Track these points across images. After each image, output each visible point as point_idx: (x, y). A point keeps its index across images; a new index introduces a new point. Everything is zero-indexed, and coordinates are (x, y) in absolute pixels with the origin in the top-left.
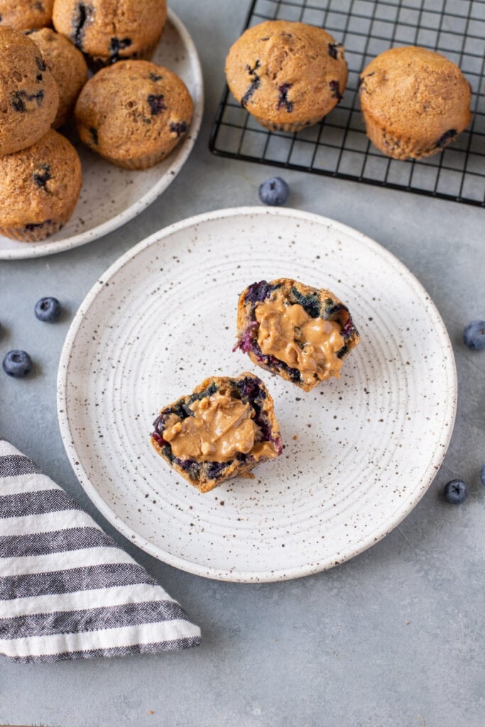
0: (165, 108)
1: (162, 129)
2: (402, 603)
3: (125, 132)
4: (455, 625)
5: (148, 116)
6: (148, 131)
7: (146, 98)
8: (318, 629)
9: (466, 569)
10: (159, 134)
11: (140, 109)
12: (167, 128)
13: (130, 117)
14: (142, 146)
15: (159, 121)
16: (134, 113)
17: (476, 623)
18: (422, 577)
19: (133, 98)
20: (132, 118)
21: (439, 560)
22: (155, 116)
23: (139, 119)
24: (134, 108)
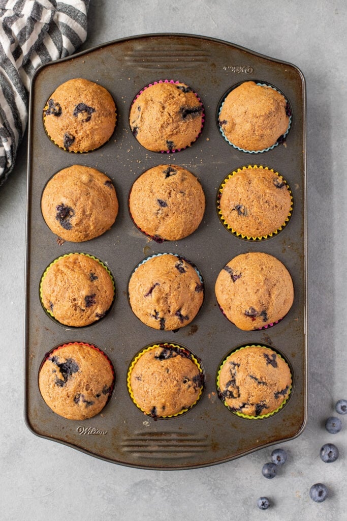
0: (95, 303)
1: (90, 315)
2: (200, 506)
3: (69, 314)
4: (226, 518)
5: (84, 308)
6: (82, 316)
7: (84, 297)
8: (156, 517)
9: (234, 489)
10: (89, 317)
11: (79, 304)
12: (94, 315)
13: (72, 307)
14: (77, 322)
15: (90, 311)
16: (75, 305)
17: (237, 517)
18: (211, 493)
19: (76, 296)
20: (74, 308)
21: (221, 484)
22: (88, 308)
23: (78, 309)
24: (76, 302)
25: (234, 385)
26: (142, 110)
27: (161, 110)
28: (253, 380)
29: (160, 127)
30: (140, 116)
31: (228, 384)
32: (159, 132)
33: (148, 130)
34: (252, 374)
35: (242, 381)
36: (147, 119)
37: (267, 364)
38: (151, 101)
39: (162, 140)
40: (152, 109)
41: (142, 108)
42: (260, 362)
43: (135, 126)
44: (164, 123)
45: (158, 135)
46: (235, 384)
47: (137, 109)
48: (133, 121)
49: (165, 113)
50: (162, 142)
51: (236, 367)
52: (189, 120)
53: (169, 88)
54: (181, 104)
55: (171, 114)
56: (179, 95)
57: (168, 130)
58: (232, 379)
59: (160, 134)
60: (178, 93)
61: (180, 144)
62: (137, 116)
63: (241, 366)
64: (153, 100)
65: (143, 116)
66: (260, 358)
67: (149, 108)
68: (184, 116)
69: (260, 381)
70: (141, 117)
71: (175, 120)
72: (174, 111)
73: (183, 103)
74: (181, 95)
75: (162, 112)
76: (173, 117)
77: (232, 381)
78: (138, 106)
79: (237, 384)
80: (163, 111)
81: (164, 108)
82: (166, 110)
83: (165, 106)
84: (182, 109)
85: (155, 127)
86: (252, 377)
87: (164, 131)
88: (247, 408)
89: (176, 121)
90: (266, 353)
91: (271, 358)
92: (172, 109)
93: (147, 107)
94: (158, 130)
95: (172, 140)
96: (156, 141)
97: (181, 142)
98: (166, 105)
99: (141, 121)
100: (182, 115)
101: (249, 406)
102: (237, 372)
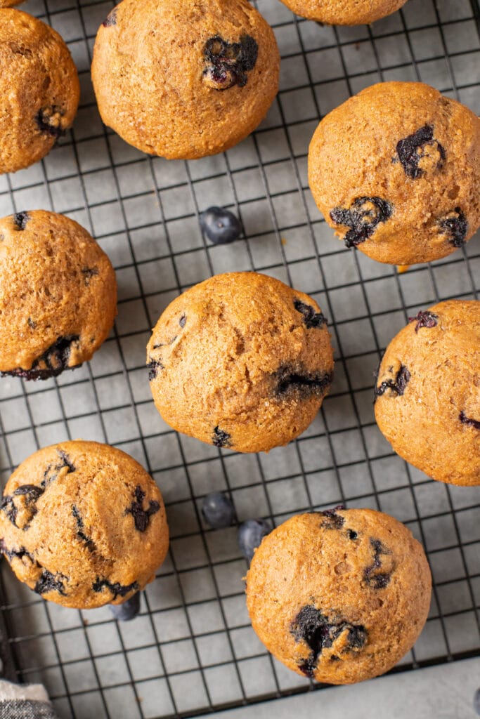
25: (31, 499)
26: (186, 329)
27: (233, 352)
28: (71, 521)
29: (212, 390)
30: (177, 341)
31: (23, 489)
32: (204, 402)
33: (181, 383)
34: (78, 506)
35: (50, 506)
36: (190, 358)
37: (128, 511)
38: (216, 317)
39: (205, 420)
40: (212, 339)
41: (189, 325)
42: (115, 496)
43: (157, 359)
44: (225, 388)
45: (200, 405)
46: (36, 499)
47: (176, 320)
48: (157, 343)
49: (237, 364)
50: (203, 424)
51: (64, 470)
52: (288, 401)
53: (273, 300)
54: (285, 357)
55: (252, 374)
56: (292, 328)
57: (229, 406)
58: (39, 485)
59: (206, 406)
60: (291, 323)
61: (244, 445)
62: (172, 337)
63: (75, 474)
64: (225, 316)
65: (184, 343)
66: (124, 488)
67: (205, 332)
68: (283, 387)
69: (85, 532)
70: (179, 344)
71: (255, 389)
72: (263, 368)
73: (291, 354)
74: (295, 331)
75: (232, 360)
76: (254, 382)
77: (36, 488)
78: (183, 314)
79: (40, 504)
80: (234, 356)
81: (240, 349)
82: (244, 357)
83: (246, 347)
84: (284, 369)
85: (200, 386)
86: (75, 513)
87: (218, 404)
88: (24, 563)
89: (256, 393)
90: (144, 489)
91: (146, 507)
92: (259, 361)
93: (201, 327)
94: (204, 396)
95: (228, 432)
96: (191, 416)
97: (248, 443)
98: (251, 345)
99: (175, 354)
100: (276, 383)
101: (29, 563)
102: (57, 478)
